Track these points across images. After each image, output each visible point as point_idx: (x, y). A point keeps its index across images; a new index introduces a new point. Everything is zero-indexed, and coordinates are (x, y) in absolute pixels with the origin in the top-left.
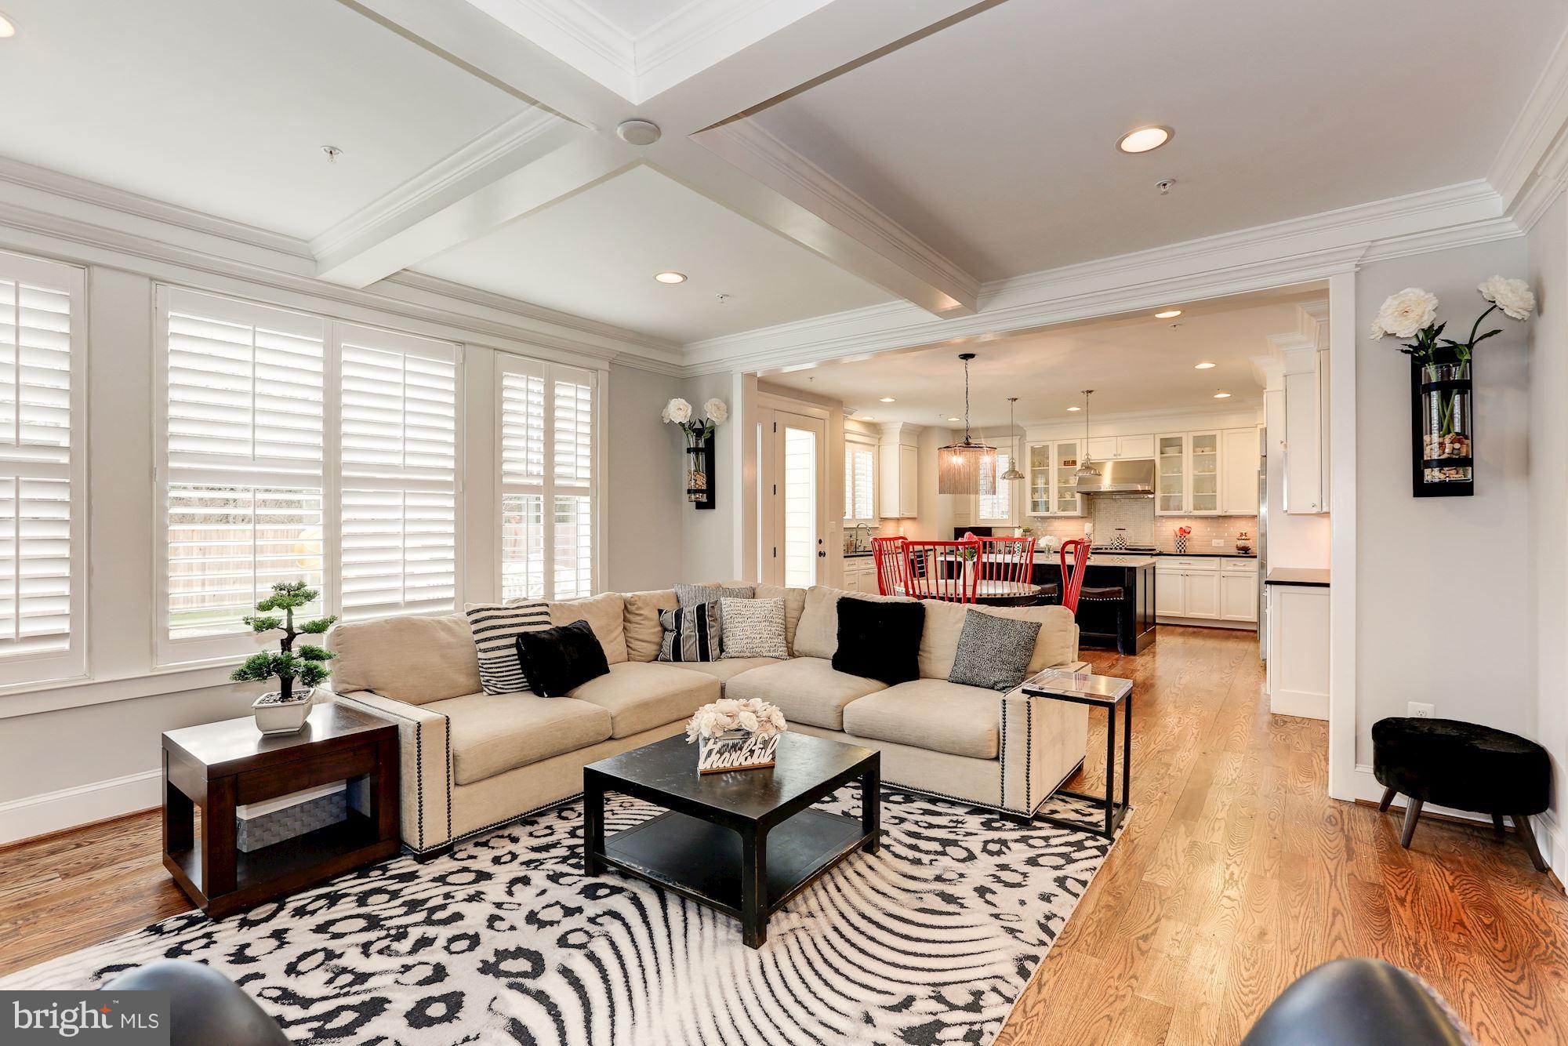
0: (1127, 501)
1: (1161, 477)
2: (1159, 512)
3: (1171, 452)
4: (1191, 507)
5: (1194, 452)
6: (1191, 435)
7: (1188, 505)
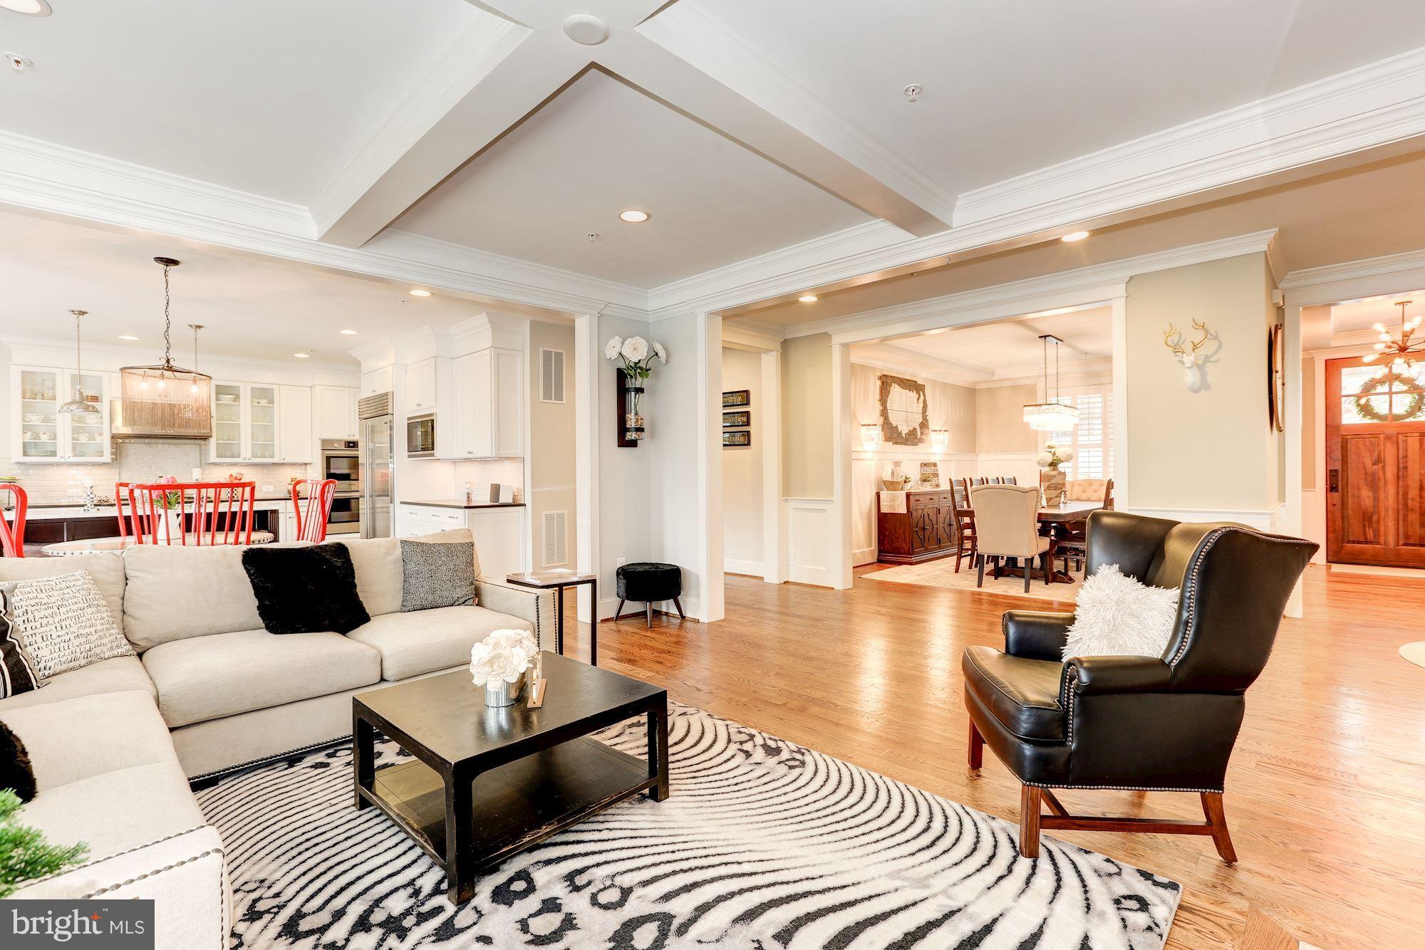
0: (167, 446)
1: (217, 423)
2: (213, 457)
3: (226, 399)
4: (249, 455)
5: (252, 402)
6: (249, 386)
7: (246, 453)
